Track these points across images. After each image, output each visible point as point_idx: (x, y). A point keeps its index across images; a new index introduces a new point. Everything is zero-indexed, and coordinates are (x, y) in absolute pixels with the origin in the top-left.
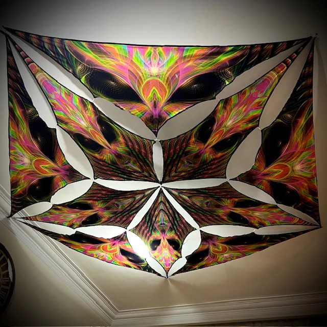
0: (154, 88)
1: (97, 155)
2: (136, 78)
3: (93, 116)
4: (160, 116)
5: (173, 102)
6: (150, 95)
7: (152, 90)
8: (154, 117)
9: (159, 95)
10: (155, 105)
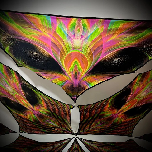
0: (76, 60)
1: (22, 115)
2: (59, 50)
3: (18, 83)
4: (80, 86)
5: (93, 74)
6: (72, 66)
7: (74, 62)
8: (74, 86)
9: (80, 67)
10: (76, 76)
